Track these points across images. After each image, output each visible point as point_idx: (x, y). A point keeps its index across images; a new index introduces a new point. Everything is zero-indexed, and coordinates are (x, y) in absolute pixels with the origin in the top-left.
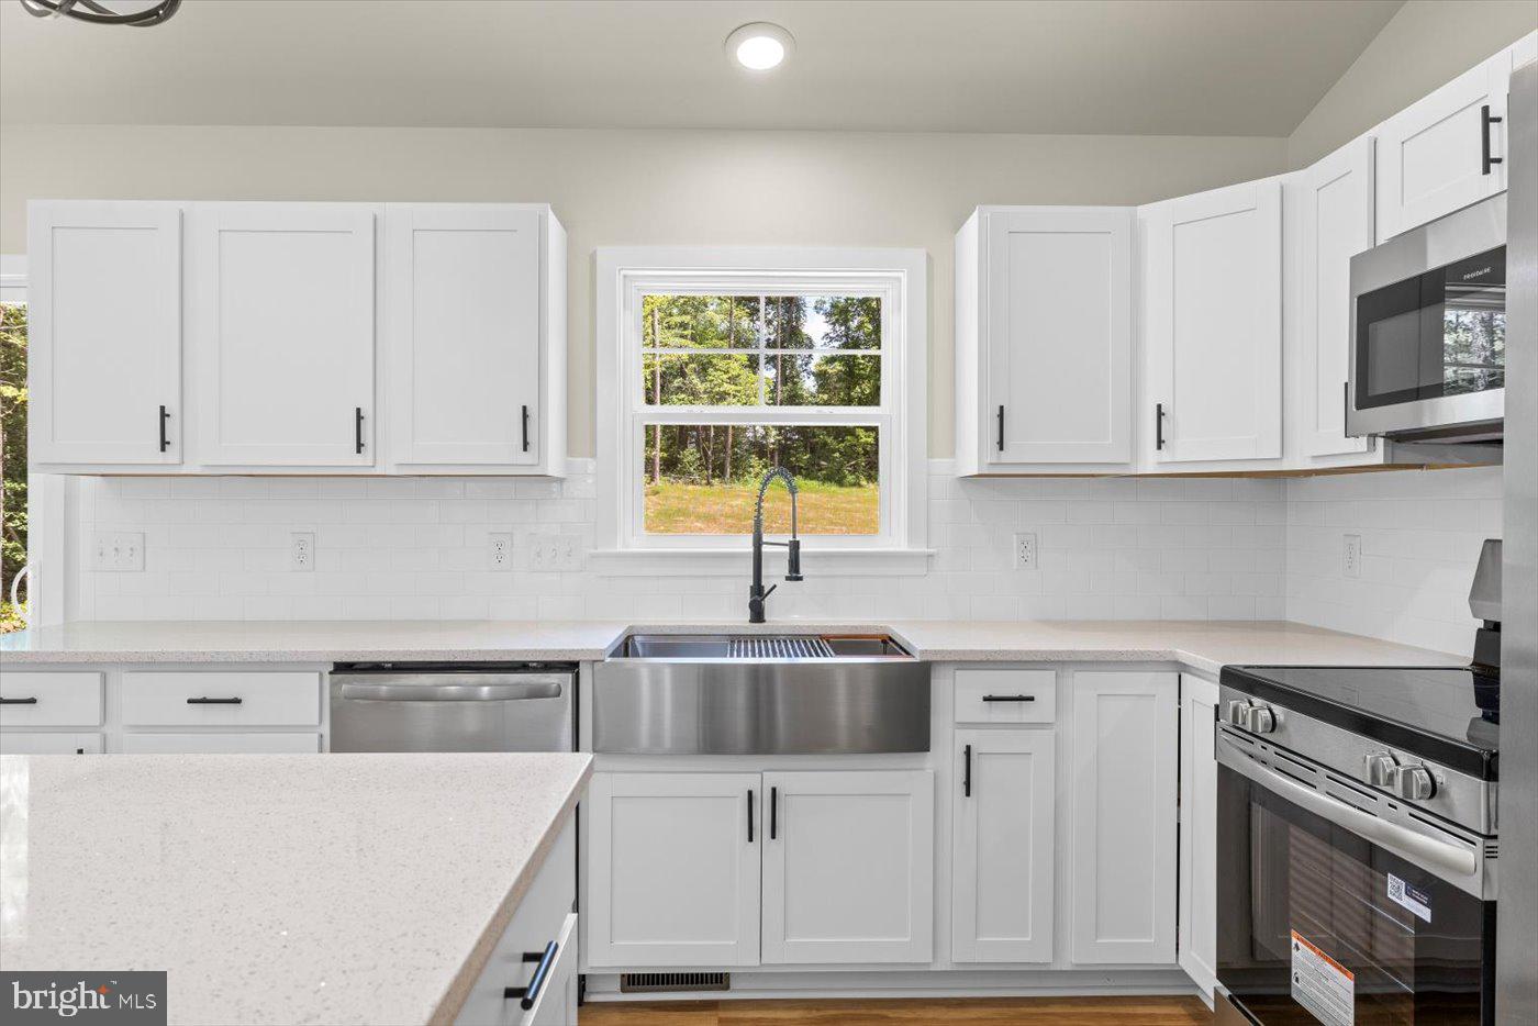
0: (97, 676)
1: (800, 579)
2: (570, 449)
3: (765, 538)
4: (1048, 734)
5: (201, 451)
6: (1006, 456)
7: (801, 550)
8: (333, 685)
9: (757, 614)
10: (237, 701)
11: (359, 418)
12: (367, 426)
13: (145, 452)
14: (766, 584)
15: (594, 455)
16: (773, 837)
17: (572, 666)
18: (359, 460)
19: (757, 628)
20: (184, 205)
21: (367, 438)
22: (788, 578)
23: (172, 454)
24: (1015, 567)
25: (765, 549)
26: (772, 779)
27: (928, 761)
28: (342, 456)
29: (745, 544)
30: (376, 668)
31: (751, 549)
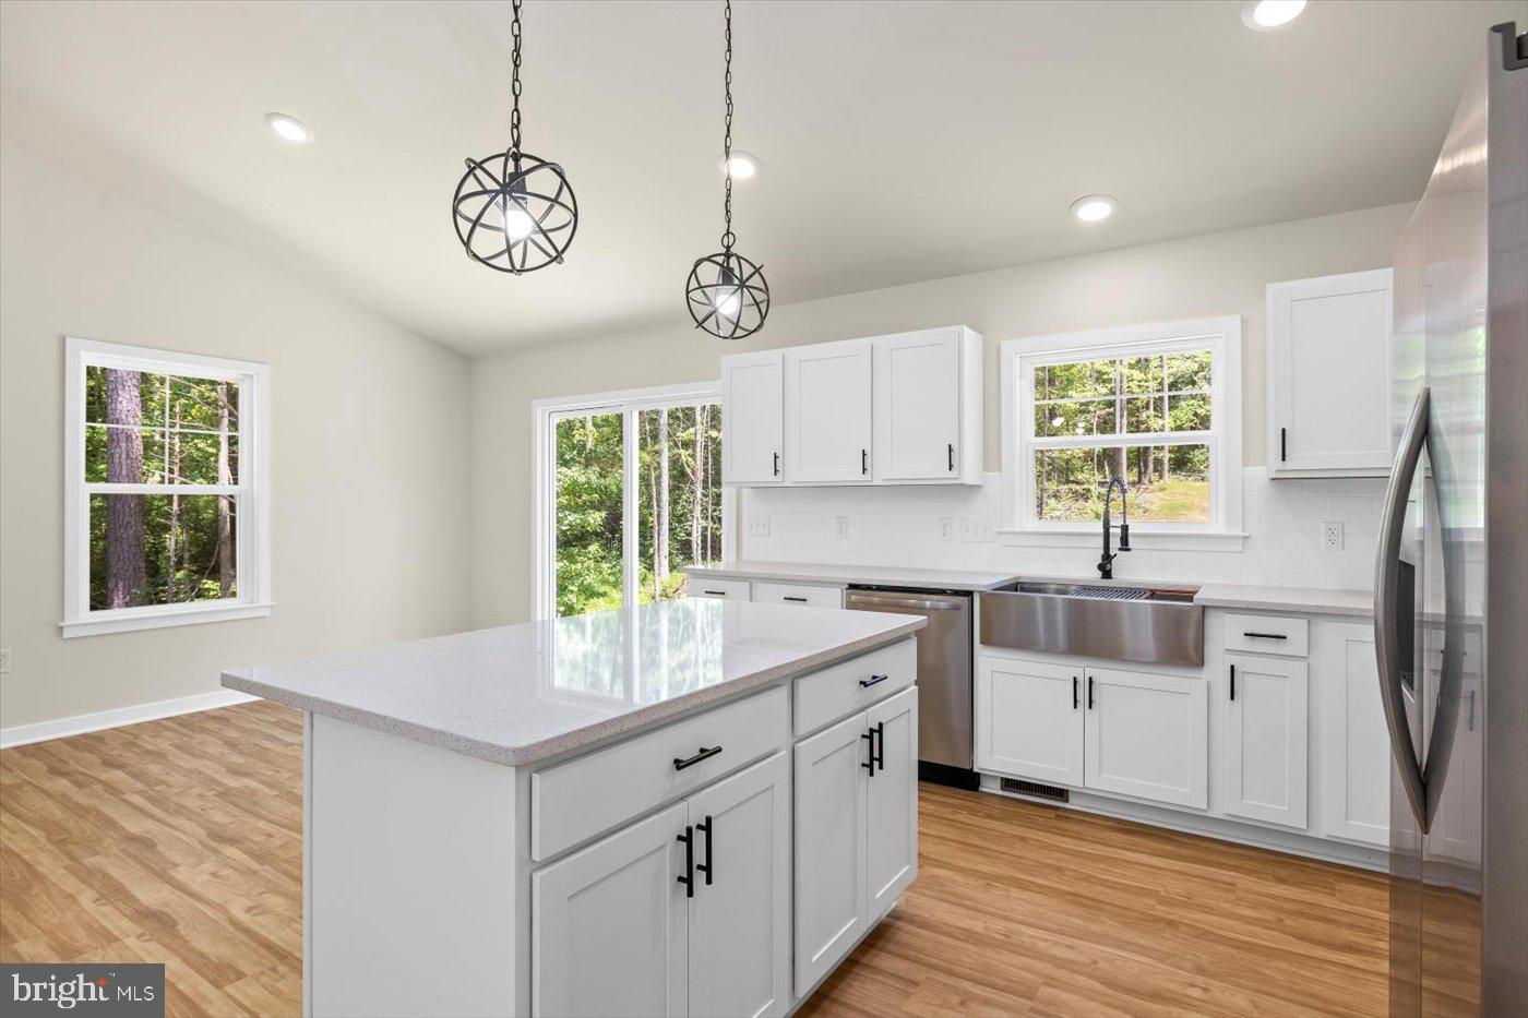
0: (748, 584)
1: (1129, 550)
2: (986, 467)
3: (1112, 523)
4: (1303, 664)
5: (793, 475)
6: (1289, 465)
7: (1130, 531)
8: (847, 595)
9: (1107, 574)
10: (805, 600)
11: (864, 454)
12: (868, 459)
13: (766, 476)
14: (1112, 553)
15: (1000, 471)
16: (1090, 707)
17: (969, 594)
18: (863, 477)
19: (1106, 583)
20: (783, 350)
21: (868, 466)
22: (1120, 549)
23: (779, 477)
24: (1323, 547)
25: (1111, 530)
26: (1090, 672)
27: (1206, 674)
28: (855, 476)
29: (1099, 528)
30: (869, 588)
31: (1102, 531)
